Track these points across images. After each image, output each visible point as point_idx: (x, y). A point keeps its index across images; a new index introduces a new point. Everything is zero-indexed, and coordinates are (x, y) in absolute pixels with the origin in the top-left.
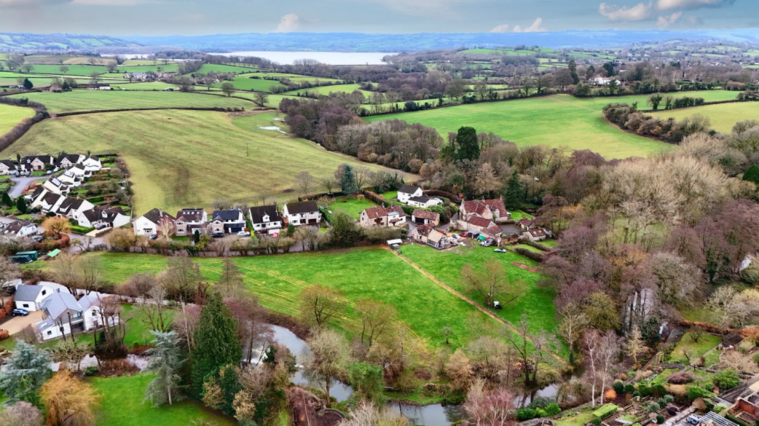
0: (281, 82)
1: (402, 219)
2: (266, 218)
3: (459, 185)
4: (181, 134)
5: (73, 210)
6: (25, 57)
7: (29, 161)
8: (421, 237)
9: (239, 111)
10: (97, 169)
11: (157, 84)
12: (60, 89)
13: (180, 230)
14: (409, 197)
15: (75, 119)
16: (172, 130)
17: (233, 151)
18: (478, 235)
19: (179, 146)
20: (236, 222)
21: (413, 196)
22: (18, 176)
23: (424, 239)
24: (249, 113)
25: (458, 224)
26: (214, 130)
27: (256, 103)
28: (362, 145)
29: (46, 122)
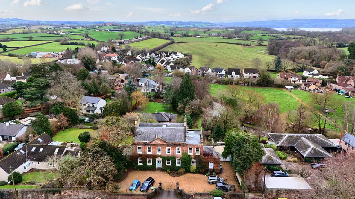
0: (276, 37)
1: (299, 81)
2: (233, 73)
3: (342, 71)
4: (218, 50)
5: (168, 65)
6: (176, 28)
7: (161, 53)
8: (305, 88)
9: (248, 45)
10: (182, 57)
11: (220, 37)
12: (183, 36)
13: (199, 74)
14: (309, 74)
15: (183, 44)
16: (215, 49)
17: (235, 56)
18: (339, 90)
19: (215, 53)
20: (221, 73)
21: (311, 73)
22: (157, 58)
23: (307, 89)
24: (253, 46)
25: (330, 86)
26: (233, 50)
27: (258, 43)
28: (298, 55)
29: (173, 45)
